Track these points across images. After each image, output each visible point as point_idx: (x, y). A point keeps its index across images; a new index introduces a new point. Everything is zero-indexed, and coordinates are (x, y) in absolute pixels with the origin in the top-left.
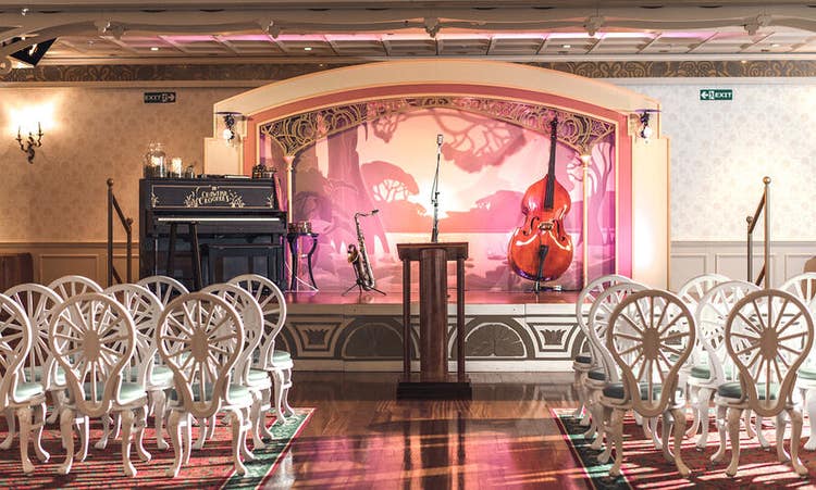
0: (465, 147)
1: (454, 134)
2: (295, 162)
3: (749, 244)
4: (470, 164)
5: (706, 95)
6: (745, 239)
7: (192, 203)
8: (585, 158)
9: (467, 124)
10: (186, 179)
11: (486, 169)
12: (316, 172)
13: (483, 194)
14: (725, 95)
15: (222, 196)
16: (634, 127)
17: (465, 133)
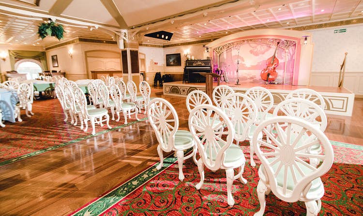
0: (255, 50)
1: (253, 47)
2: (219, 56)
3: (340, 72)
4: (256, 54)
5: (336, 31)
6: (339, 71)
7: (194, 65)
8: (287, 51)
9: (256, 45)
10: (194, 60)
11: (260, 55)
12: (223, 58)
13: (259, 61)
14: (344, 31)
15: (200, 63)
16: (302, 41)
17: (256, 47)
